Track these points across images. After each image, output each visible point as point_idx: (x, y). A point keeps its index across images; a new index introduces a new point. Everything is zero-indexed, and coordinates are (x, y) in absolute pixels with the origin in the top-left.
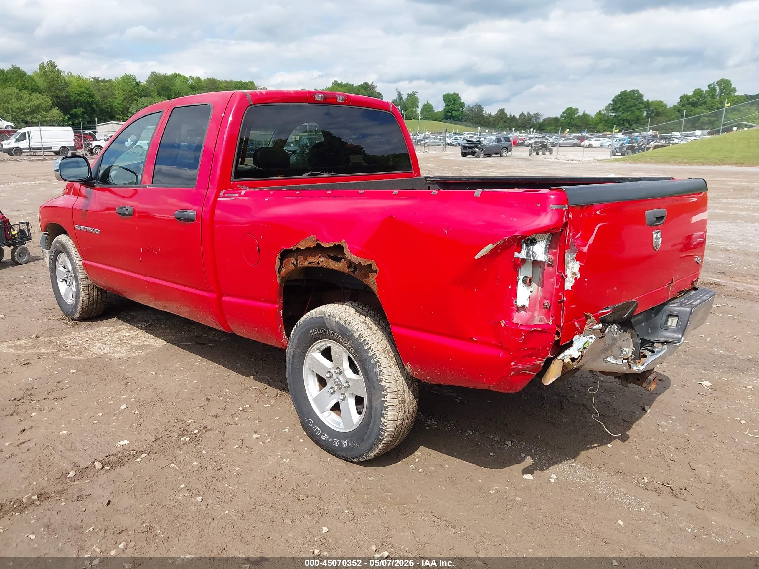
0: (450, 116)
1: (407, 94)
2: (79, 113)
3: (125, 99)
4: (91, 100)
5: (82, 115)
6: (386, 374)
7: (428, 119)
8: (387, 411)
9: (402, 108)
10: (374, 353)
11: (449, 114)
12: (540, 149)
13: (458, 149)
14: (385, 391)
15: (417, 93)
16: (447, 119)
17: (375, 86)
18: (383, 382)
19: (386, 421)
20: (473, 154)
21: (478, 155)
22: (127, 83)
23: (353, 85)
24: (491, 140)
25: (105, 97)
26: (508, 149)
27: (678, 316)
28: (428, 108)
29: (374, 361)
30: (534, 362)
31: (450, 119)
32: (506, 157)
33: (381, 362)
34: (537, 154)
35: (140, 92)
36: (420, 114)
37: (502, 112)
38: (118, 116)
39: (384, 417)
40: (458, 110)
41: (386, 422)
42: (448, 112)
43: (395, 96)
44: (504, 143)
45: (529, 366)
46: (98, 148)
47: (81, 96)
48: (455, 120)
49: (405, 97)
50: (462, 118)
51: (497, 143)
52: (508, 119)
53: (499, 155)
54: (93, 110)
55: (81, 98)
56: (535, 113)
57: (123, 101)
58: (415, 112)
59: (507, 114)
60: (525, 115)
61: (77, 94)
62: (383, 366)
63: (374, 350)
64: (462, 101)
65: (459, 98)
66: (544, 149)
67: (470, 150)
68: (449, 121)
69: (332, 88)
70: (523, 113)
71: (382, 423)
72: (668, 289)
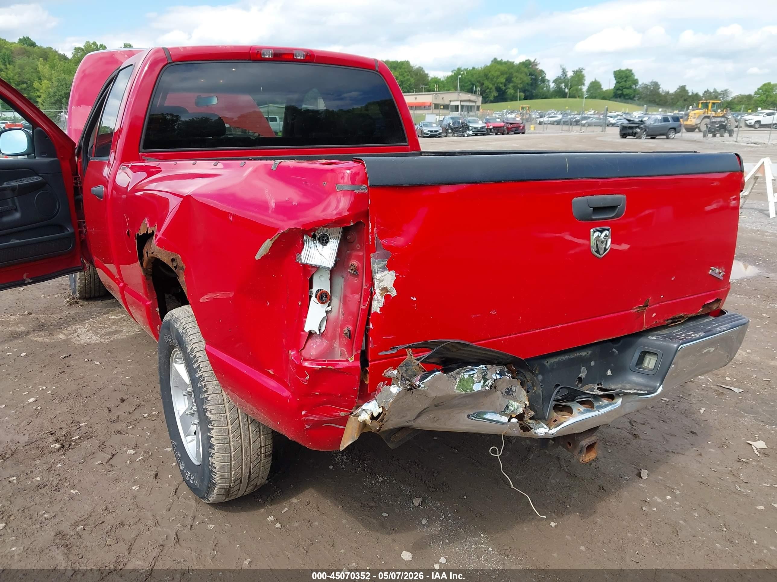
0: (621, 94)
1: (573, 71)
6: (212, 403)
7: (595, 98)
8: (214, 449)
9: (566, 86)
10: (201, 374)
11: (619, 92)
12: (717, 131)
13: (617, 130)
14: (210, 425)
15: (584, 69)
16: (617, 98)
17: (538, 63)
18: (208, 412)
19: (214, 462)
20: (634, 134)
21: (639, 137)
23: (513, 62)
24: (656, 120)
26: (676, 130)
27: (657, 355)
28: (595, 86)
29: (201, 384)
30: (335, 414)
31: (620, 97)
32: (673, 138)
33: (207, 386)
34: (714, 136)
36: (585, 93)
37: (683, 89)
39: (212, 456)
40: (630, 87)
41: (215, 464)
42: (618, 89)
43: (559, 73)
44: (671, 123)
45: (329, 418)
48: (626, 99)
49: (570, 74)
50: (634, 97)
51: (663, 123)
52: (690, 96)
53: (665, 137)
56: (723, 90)
58: (581, 89)
59: (689, 91)
60: (711, 92)
62: (210, 392)
63: (203, 370)
64: (636, 78)
65: (632, 74)
66: (723, 130)
67: (631, 131)
68: (619, 99)
69: (491, 66)
70: (708, 90)
71: (210, 464)
72: (640, 315)
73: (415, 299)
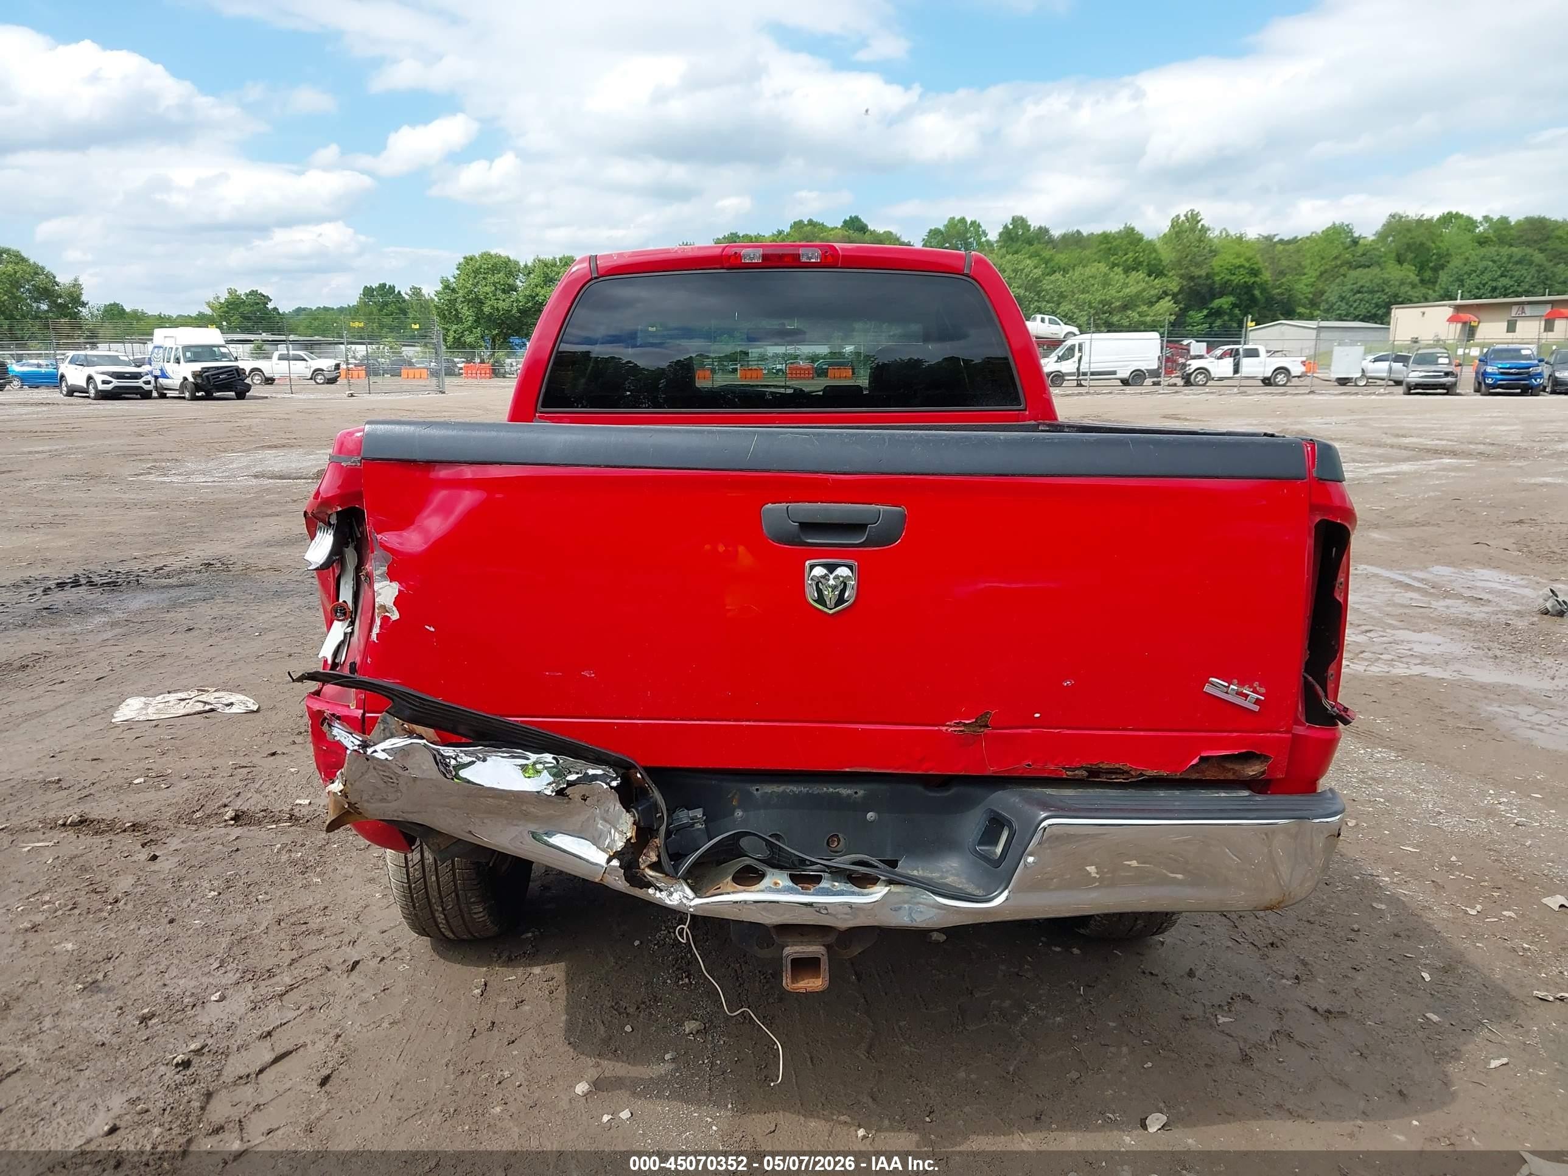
2: (1225, 306)
3: (1321, 274)
4: (1253, 280)
5: (1231, 309)
22: (1332, 242)
25: (1282, 273)
27: (1009, 828)
35: (1356, 258)
38: (1300, 310)
46: (1201, 373)
47: (1234, 274)
54: (1253, 300)
55: (1233, 277)
57: (1318, 279)
61: (1227, 269)
73: (432, 629)
